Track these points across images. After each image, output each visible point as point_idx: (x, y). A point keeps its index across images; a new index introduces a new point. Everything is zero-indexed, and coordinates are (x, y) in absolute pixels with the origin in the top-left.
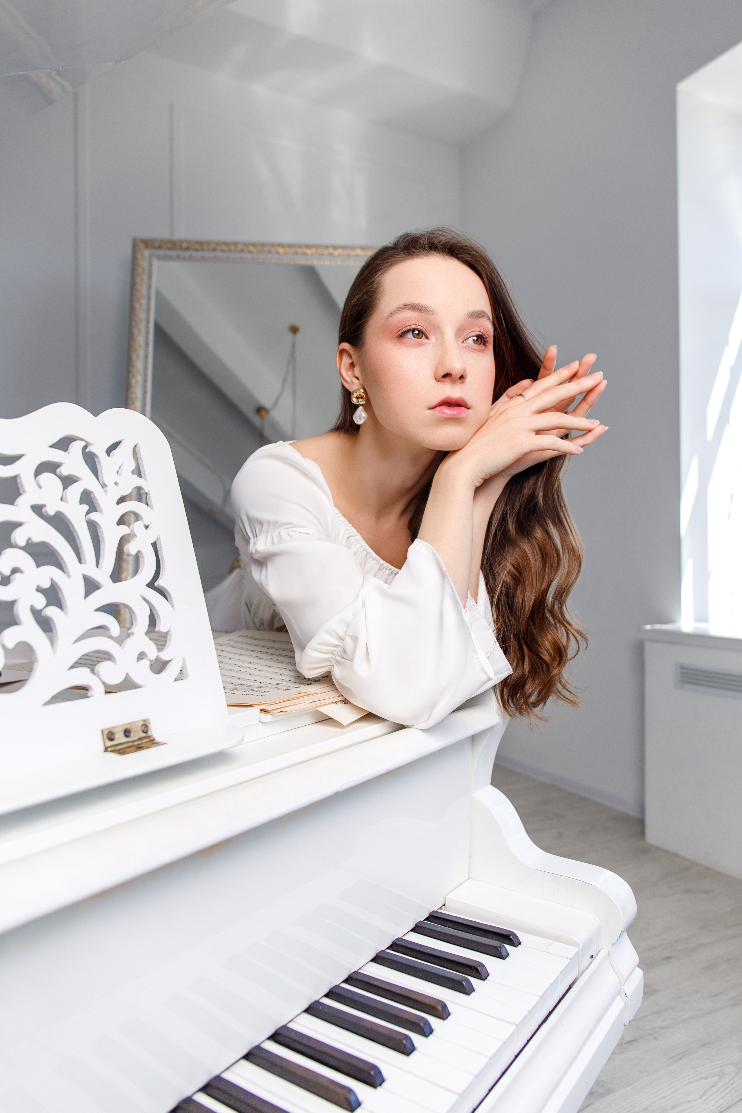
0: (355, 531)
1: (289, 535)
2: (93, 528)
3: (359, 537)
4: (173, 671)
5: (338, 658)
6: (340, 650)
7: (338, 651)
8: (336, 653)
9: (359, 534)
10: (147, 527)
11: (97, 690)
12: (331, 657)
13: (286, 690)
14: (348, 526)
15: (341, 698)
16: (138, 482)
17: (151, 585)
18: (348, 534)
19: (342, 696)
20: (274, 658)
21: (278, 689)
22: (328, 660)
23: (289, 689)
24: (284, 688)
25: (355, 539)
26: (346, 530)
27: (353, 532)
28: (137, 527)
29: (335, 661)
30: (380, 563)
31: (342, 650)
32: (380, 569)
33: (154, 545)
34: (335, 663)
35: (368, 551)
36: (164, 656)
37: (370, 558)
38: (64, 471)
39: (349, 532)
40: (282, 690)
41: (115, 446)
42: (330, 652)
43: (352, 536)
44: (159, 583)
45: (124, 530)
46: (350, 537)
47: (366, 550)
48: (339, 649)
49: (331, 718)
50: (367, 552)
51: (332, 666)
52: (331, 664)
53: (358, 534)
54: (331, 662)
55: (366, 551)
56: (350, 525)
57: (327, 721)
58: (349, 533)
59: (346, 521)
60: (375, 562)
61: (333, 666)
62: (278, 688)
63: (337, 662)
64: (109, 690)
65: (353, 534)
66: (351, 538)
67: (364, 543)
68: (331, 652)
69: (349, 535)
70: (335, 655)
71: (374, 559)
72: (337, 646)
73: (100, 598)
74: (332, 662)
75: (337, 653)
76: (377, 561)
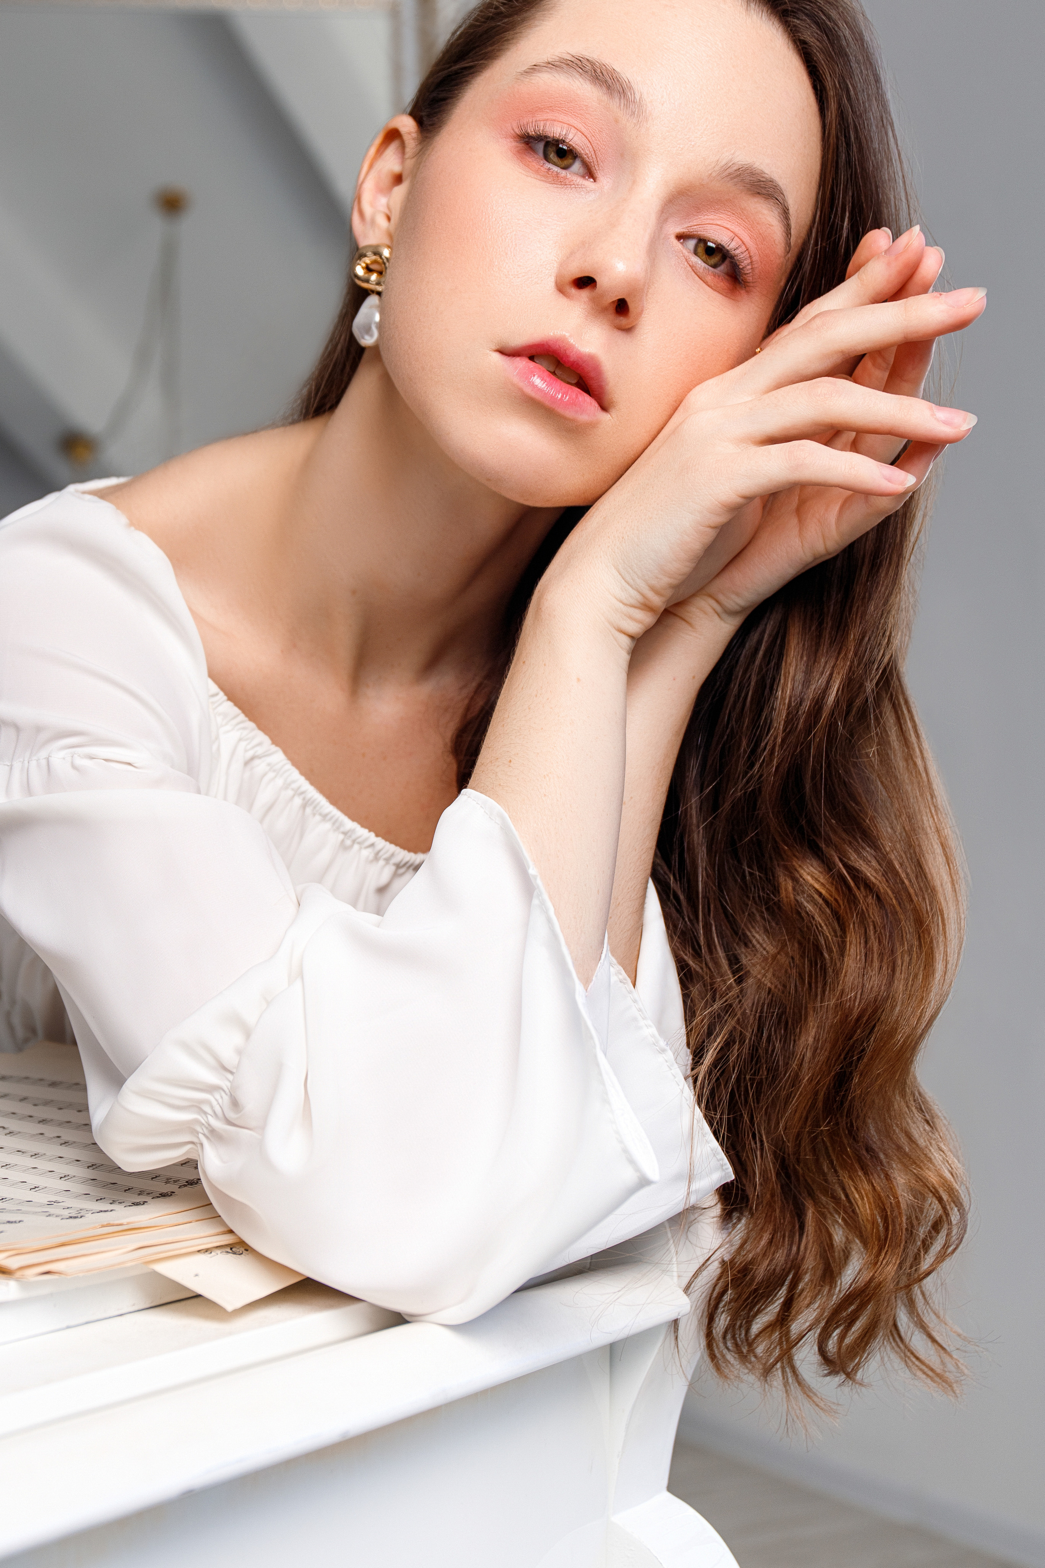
0: (266, 740)
1: (74, 767)
3: (278, 757)
5: (213, 1122)
6: (220, 1101)
7: (214, 1103)
8: (207, 1109)
9: (277, 748)
12: (197, 1121)
13: (71, 1217)
14: (244, 728)
15: (227, 1239)
18: (246, 751)
19: (231, 1232)
20: (50, 1131)
21: (50, 1215)
22: (188, 1127)
23: (79, 1215)
24: (66, 1213)
25: (269, 765)
26: (240, 740)
27: (260, 744)
29: (206, 1132)
30: (342, 829)
31: (226, 1098)
32: (344, 847)
34: (207, 1137)
35: (309, 796)
37: (314, 815)
39: (248, 744)
40: (59, 1219)
42: (193, 1106)
43: (259, 757)
46: (252, 759)
47: (303, 793)
48: (218, 1096)
49: (198, 1296)
50: (304, 799)
51: (198, 1145)
52: (195, 1140)
53: (274, 748)
54: (195, 1133)
55: (303, 796)
56: (252, 725)
57: (183, 1303)
58: (249, 747)
59: (238, 715)
60: (327, 826)
61: (202, 1145)
62: (47, 1214)
63: (214, 1135)
65: (260, 751)
66: (256, 762)
67: (295, 775)
68: (196, 1106)
69: (250, 754)
70: (205, 1113)
71: (325, 817)
72: (213, 1089)
74: (198, 1133)
75: (212, 1107)
76: (334, 824)
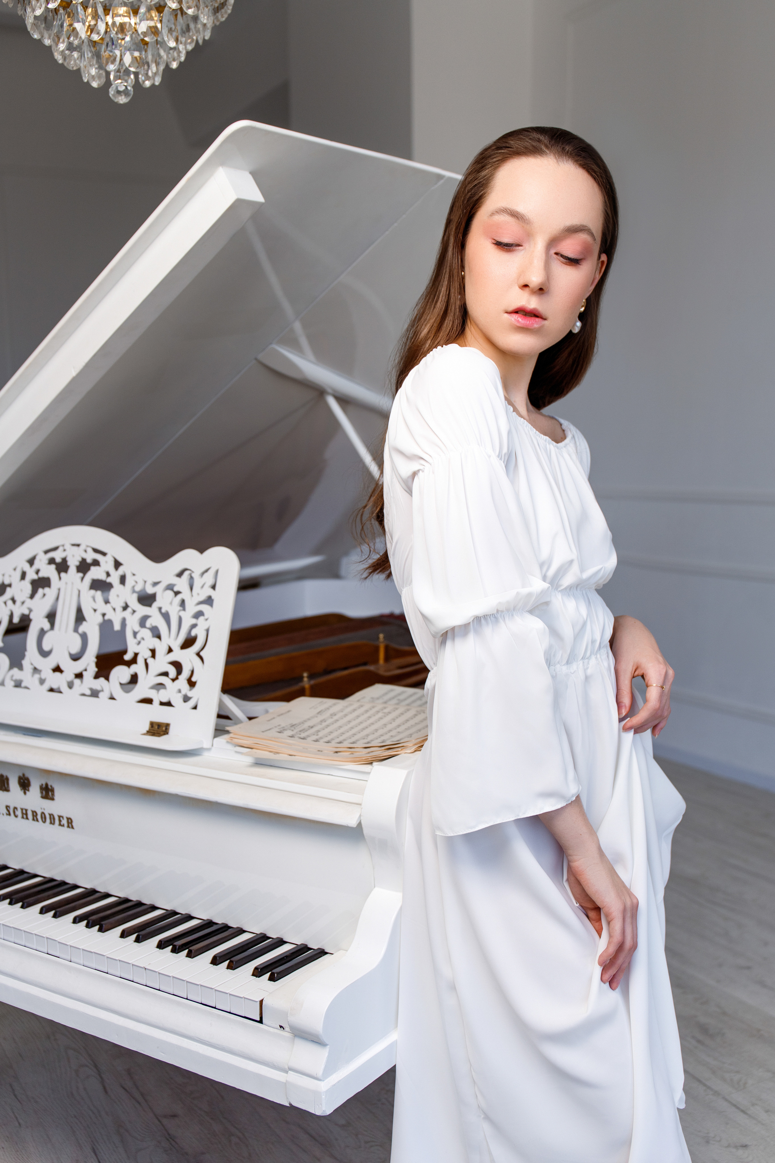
2: (180, 619)
4: (191, 703)
10: (207, 620)
11: (156, 702)
16: (211, 592)
17: (198, 654)
28: (201, 618)
33: (208, 631)
36: (190, 694)
38: (176, 589)
41: (207, 571)
44: (202, 654)
45: (194, 621)
64: (162, 704)
73: (172, 657)
